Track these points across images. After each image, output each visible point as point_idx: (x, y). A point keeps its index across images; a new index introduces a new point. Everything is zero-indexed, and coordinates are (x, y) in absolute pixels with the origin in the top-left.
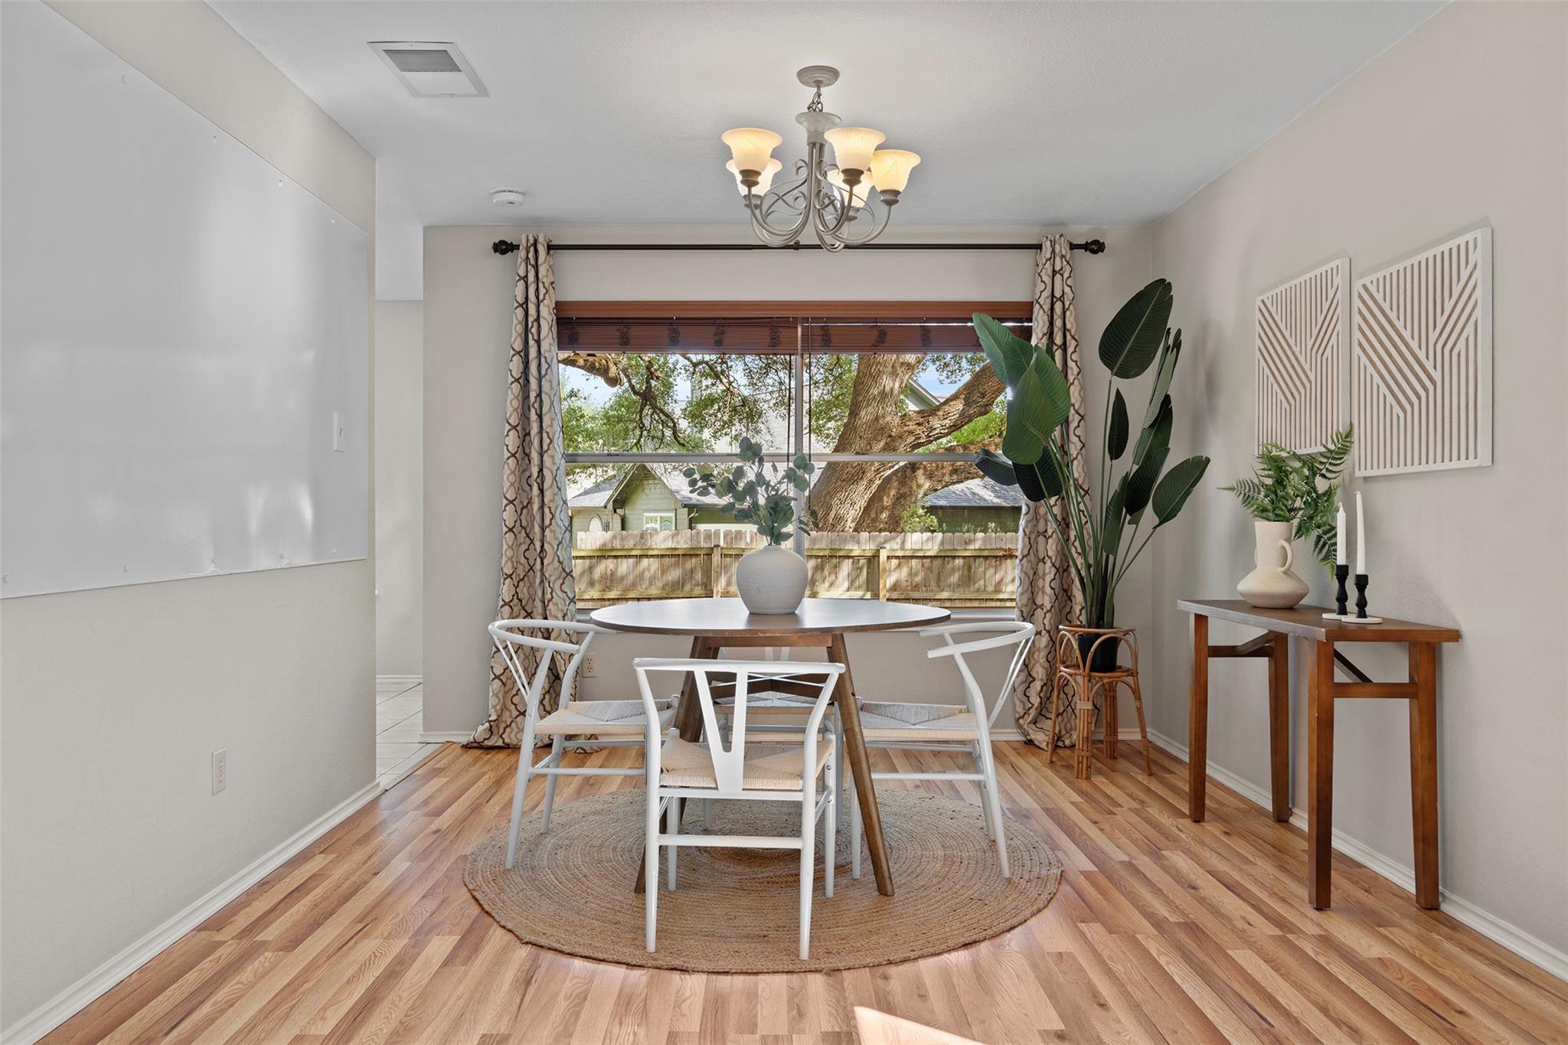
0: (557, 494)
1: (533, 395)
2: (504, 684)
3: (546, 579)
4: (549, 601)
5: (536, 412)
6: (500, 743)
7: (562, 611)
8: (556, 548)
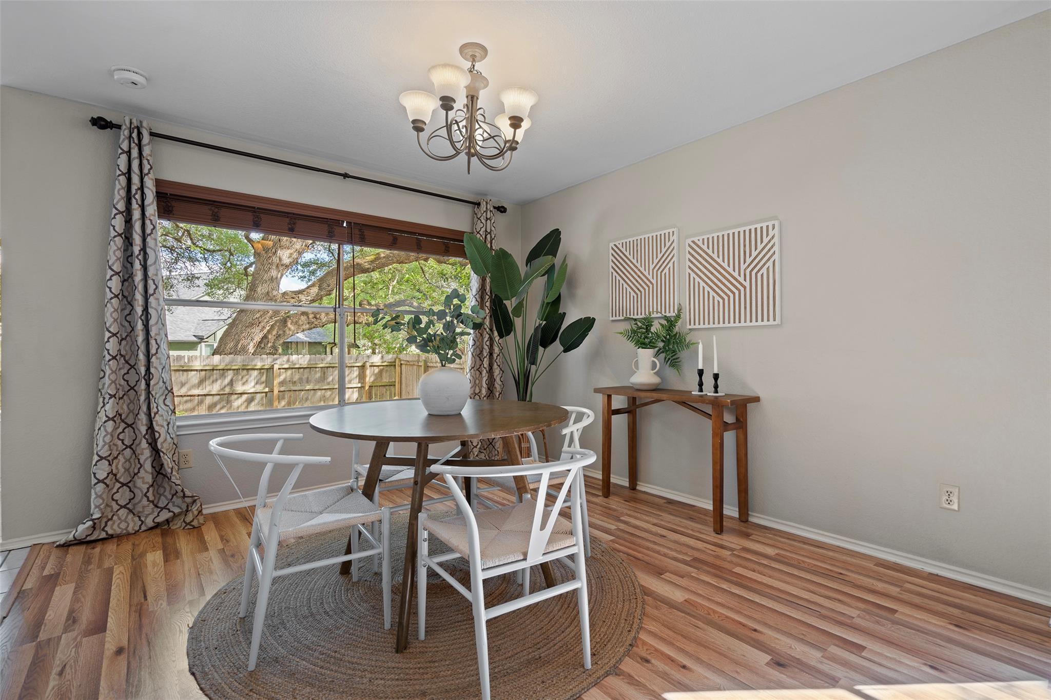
0: (161, 329)
1: (136, 249)
2: (108, 486)
3: (153, 396)
4: (155, 414)
5: (140, 262)
6: (103, 535)
7: (166, 420)
8: (161, 372)
